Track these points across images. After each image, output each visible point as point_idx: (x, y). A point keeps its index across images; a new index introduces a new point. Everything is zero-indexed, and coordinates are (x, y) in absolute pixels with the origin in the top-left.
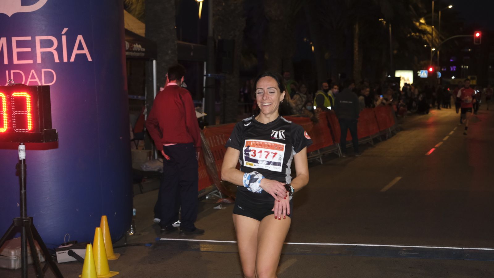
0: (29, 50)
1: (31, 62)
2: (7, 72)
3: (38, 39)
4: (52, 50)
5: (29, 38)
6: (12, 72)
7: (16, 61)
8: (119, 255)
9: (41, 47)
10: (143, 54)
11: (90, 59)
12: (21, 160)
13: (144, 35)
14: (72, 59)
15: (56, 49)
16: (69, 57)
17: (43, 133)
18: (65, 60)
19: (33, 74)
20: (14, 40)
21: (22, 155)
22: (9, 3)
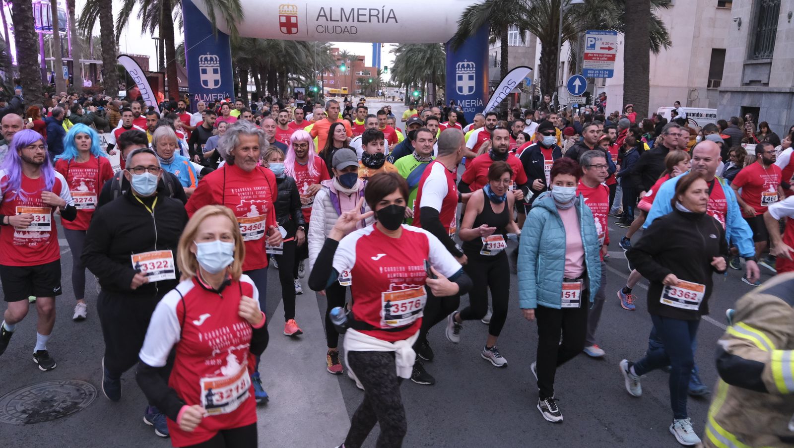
22: (211, 85)
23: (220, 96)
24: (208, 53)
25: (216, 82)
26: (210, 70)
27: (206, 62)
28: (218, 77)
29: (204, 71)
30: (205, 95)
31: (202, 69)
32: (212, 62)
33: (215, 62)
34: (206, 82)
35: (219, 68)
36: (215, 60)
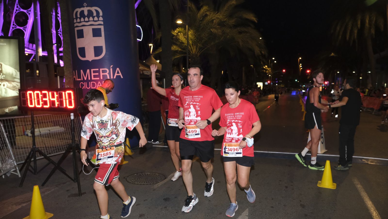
0: (97, 74)
1: (98, 79)
2: (90, 83)
3: (101, 70)
4: (107, 74)
5: (97, 69)
6: (91, 82)
7: (93, 79)
8: (134, 153)
9: (103, 73)
10: (159, 77)
11: (122, 77)
12: (72, 120)
13: (161, 70)
14: (115, 77)
15: (108, 74)
16: (113, 76)
17: (78, 108)
18: (112, 78)
19: (99, 83)
20: (92, 70)
21: (72, 117)
22: (90, 56)
23: (103, 72)
24: (85, 4)
25: (98, 50)
26: (88, 31)
27: (82, 19)
28: (101, 41)
29: (81, 34)
30: (82, 71)
31: (78, 31)
32: (91, 19)
33: (96, 19)
34: (82, 51)
35: (102, 27)
36: (95, 14)
